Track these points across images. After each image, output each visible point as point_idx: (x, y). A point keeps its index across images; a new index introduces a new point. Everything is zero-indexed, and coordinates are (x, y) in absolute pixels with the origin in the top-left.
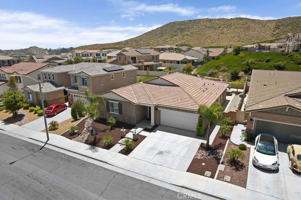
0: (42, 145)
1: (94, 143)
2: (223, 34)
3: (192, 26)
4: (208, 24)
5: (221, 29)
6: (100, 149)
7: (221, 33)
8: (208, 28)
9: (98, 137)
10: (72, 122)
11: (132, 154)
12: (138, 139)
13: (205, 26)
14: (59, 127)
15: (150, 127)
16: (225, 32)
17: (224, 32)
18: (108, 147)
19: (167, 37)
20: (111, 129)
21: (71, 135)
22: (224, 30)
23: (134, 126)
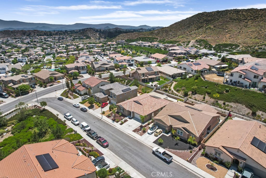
0: (101, 119)
1: (114, 120)
2: (245, 27)
3: (218, 18)
4: (235, 16)
5: (246, 21)
6: (115, 122)
7: (244, 26)
8: (232, 20)
9: (115, 118)
10: (109, 111)
11: (122, 125)
12: (126, 121)
13: (231, 19)
14: (105, 113)
15: (131, 118)
16: (249, 26)
17: (247, 25)
18: (117, 122)
19: (193, 28)
20: (120, 116)
21: (108, 117)
22: (248, 23)
23: (126, 117)
